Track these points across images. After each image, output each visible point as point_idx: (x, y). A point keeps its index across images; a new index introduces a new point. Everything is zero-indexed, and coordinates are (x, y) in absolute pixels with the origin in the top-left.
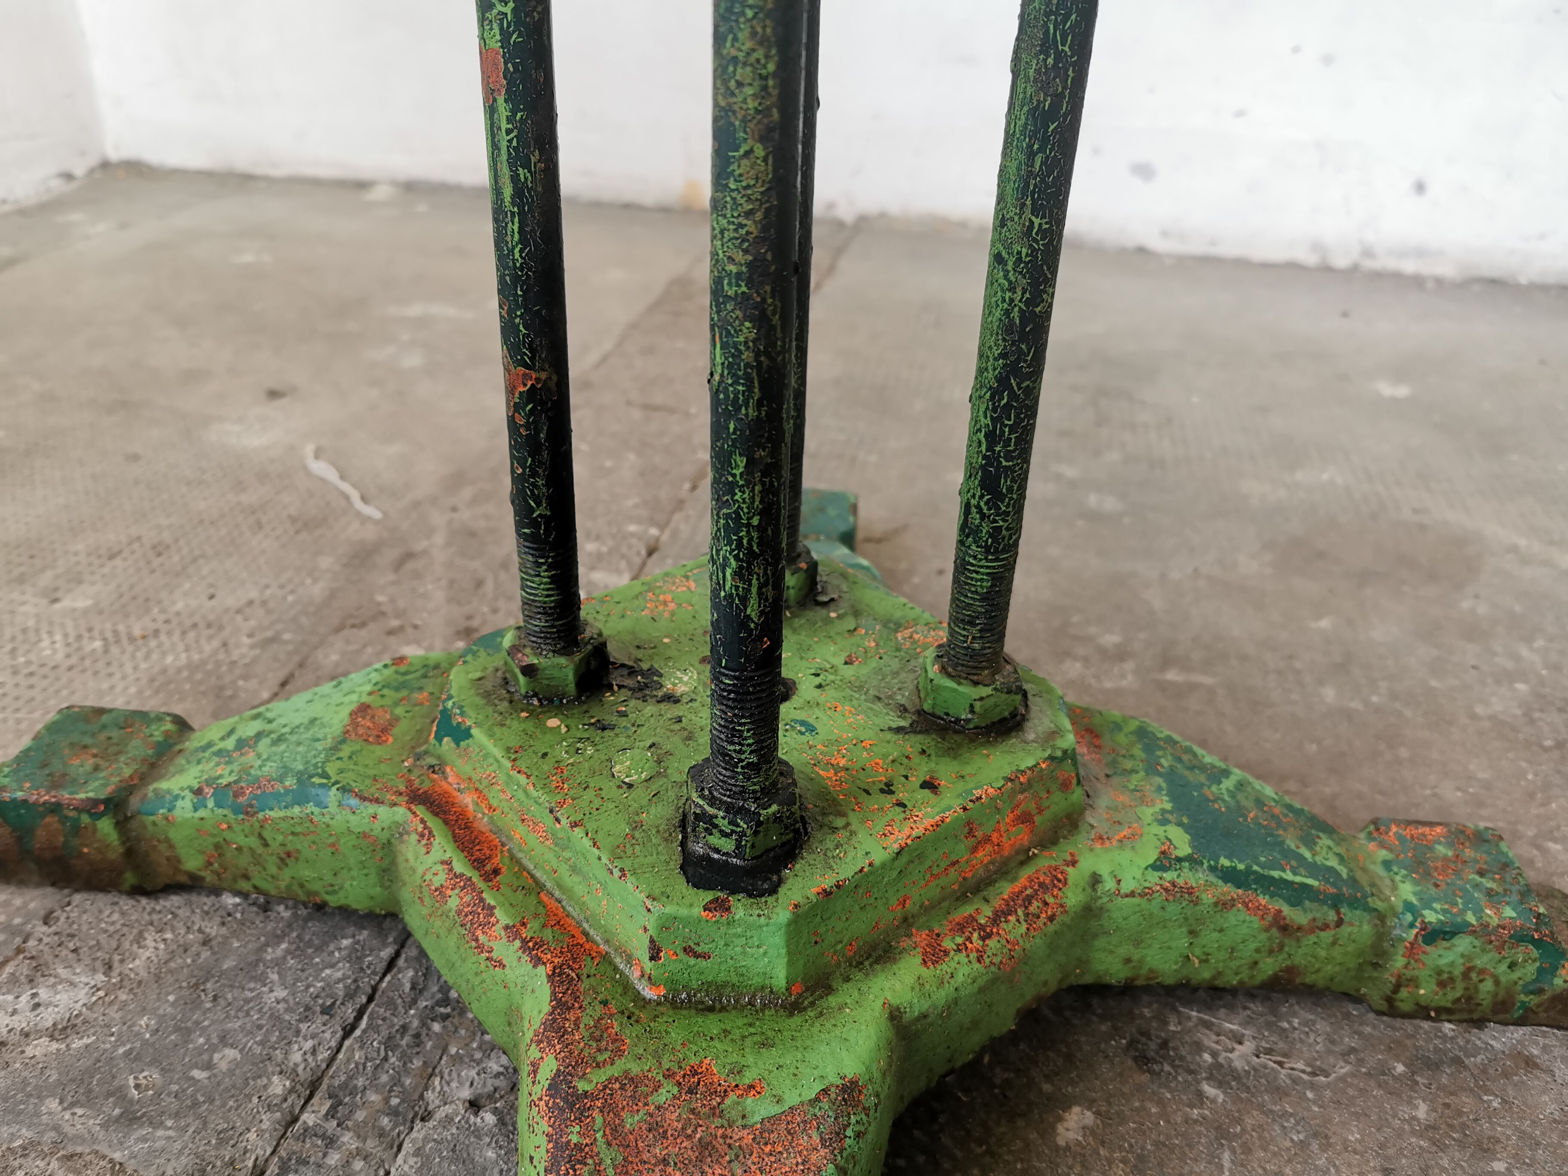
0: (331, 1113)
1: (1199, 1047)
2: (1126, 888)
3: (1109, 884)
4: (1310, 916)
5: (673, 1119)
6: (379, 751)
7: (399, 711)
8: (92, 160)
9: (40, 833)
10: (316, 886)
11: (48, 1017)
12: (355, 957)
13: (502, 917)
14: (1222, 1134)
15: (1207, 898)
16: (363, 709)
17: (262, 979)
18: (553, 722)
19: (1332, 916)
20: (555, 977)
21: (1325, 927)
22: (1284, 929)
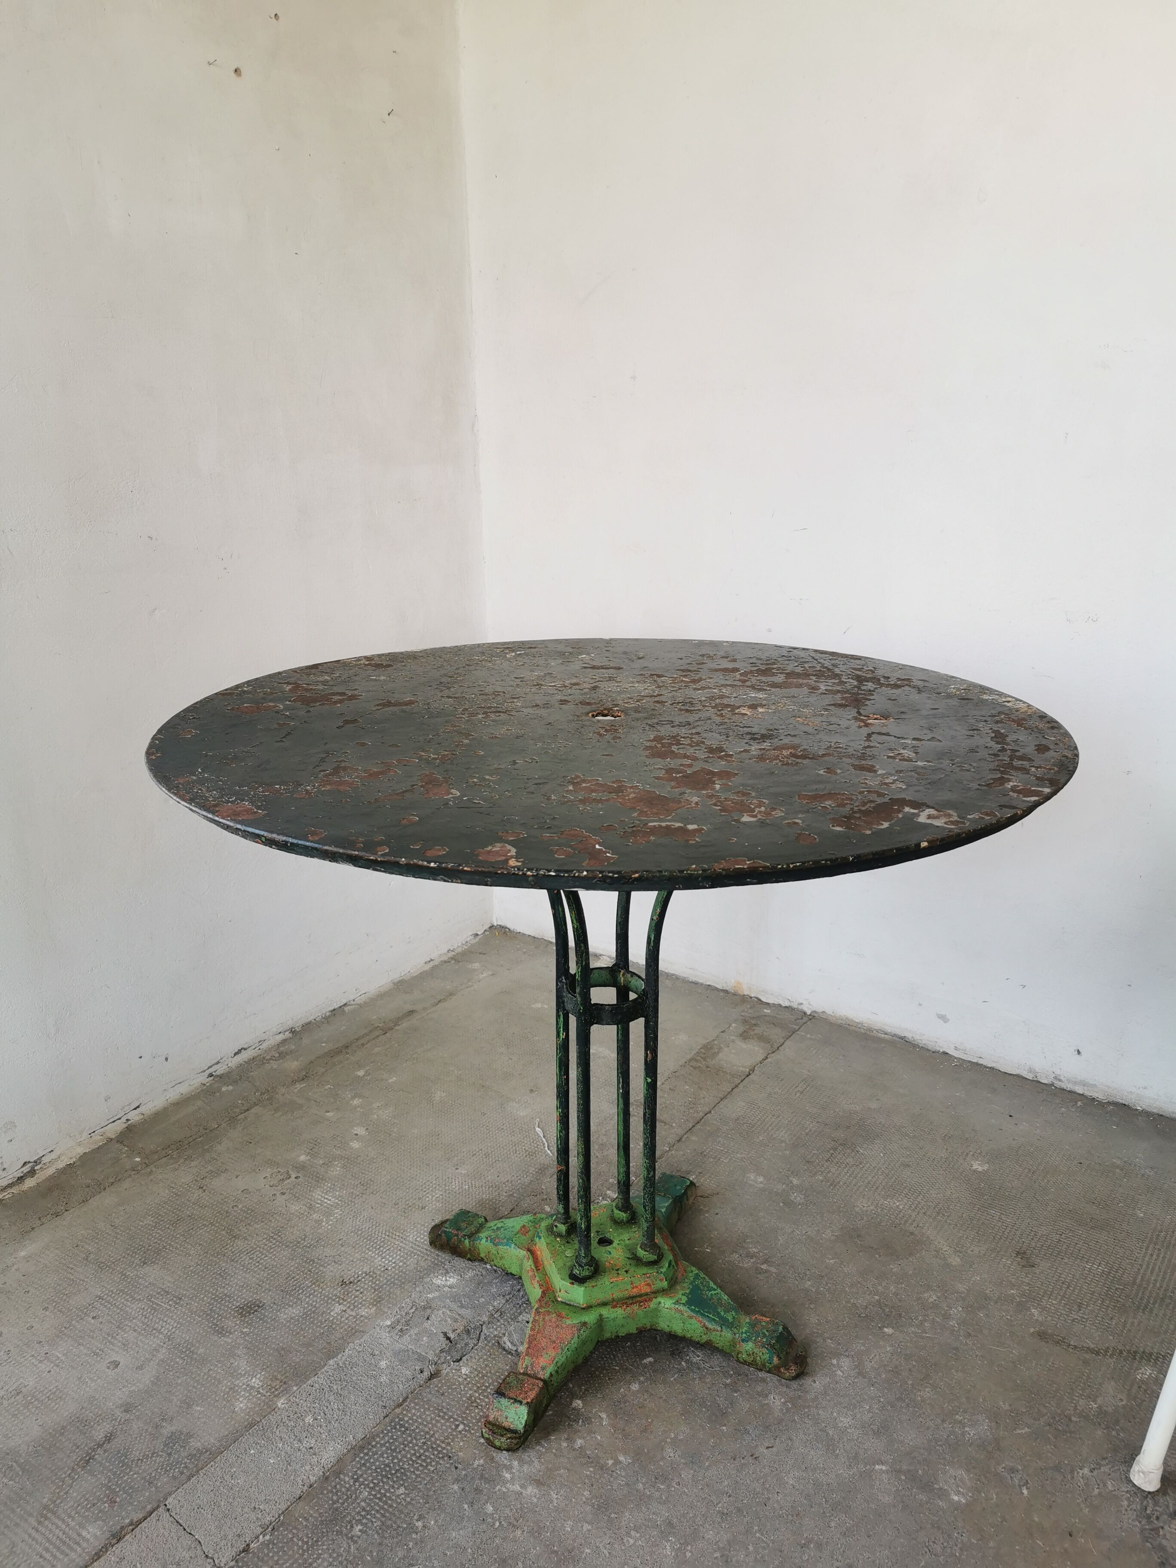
0: (500, 1316)
1: (688, 1355)
2: (666, 1306)
3: (663, 1305)
4: (714, 1327)
5: (554, 1320)
6: (524, 1237)
7: (531, 1229)
8: (487, 927)
9: (453, 1240)
10: (506, 1266)
11: (448, 1283)
12: (512, 1286)
13: (537, 1279)
14: (679, 1371)
15: (686, 1315)
16: (524, 1226)
17: (492, 1286)
18: (558, 1239)
19: (719, 1329)
20: (543, 1292)
21: (717, 1331)
22: (707, 1328)
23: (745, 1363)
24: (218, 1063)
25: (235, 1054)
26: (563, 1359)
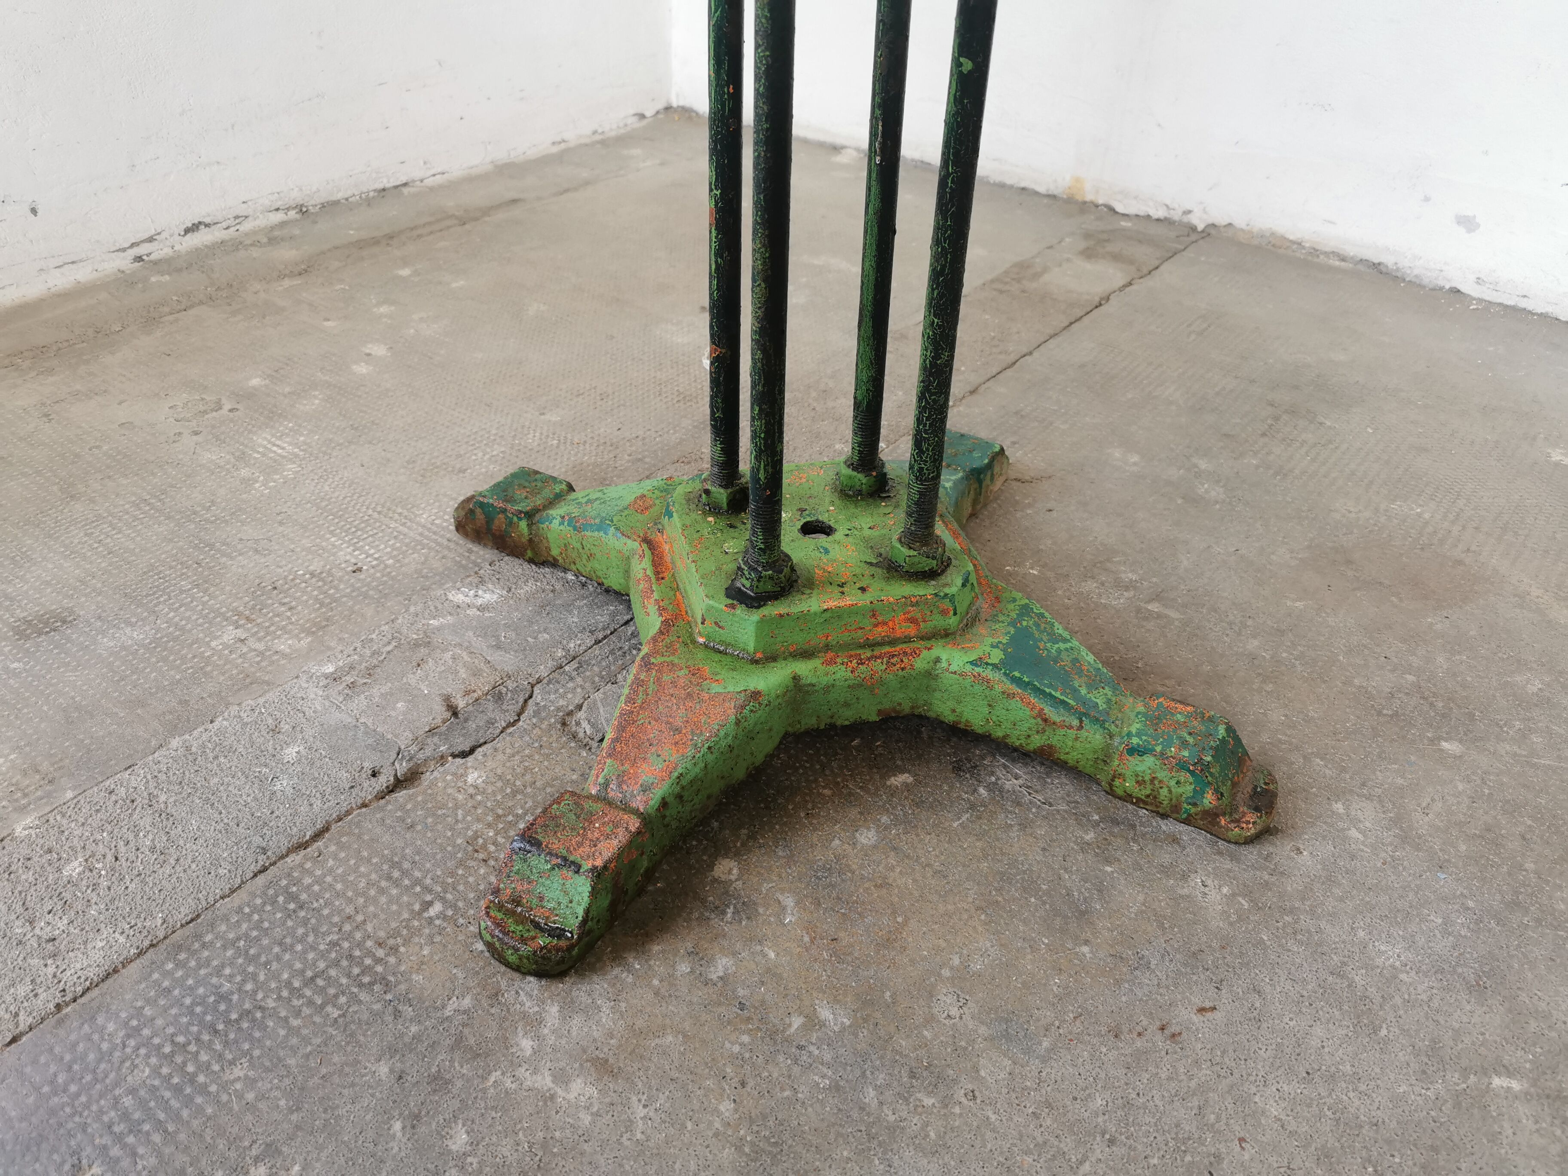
0: (577, 669)
1: (993, 773)
2: (952, 669)
3: (944, 664)
4: (1062, 718)
5: (681, 682)
6: (640, 517)
7: (657, 502)
9: (496, 522)
10: (599, 573)
11: (480, 601)
12: (613, 615)
13: (656, 596)
14: (973, 807)
15: (998, 688)
16: (643, 496)
17: (570, 612)
18: (710, 519)
19: (1076, 723)
20: (665, 623)
21: (1070, 727)
22: (1045, 720)
23: (1127, 798)
24: (151, 240)
25: (187, 231)
26: (697, 770)
